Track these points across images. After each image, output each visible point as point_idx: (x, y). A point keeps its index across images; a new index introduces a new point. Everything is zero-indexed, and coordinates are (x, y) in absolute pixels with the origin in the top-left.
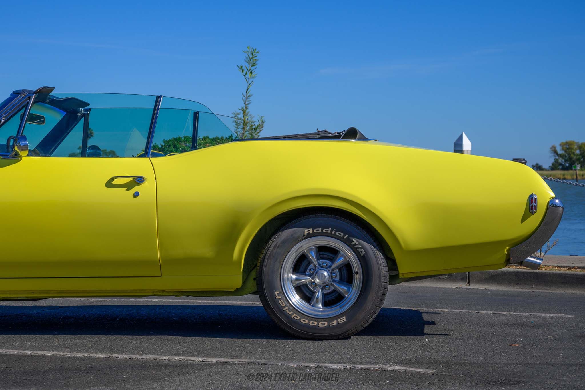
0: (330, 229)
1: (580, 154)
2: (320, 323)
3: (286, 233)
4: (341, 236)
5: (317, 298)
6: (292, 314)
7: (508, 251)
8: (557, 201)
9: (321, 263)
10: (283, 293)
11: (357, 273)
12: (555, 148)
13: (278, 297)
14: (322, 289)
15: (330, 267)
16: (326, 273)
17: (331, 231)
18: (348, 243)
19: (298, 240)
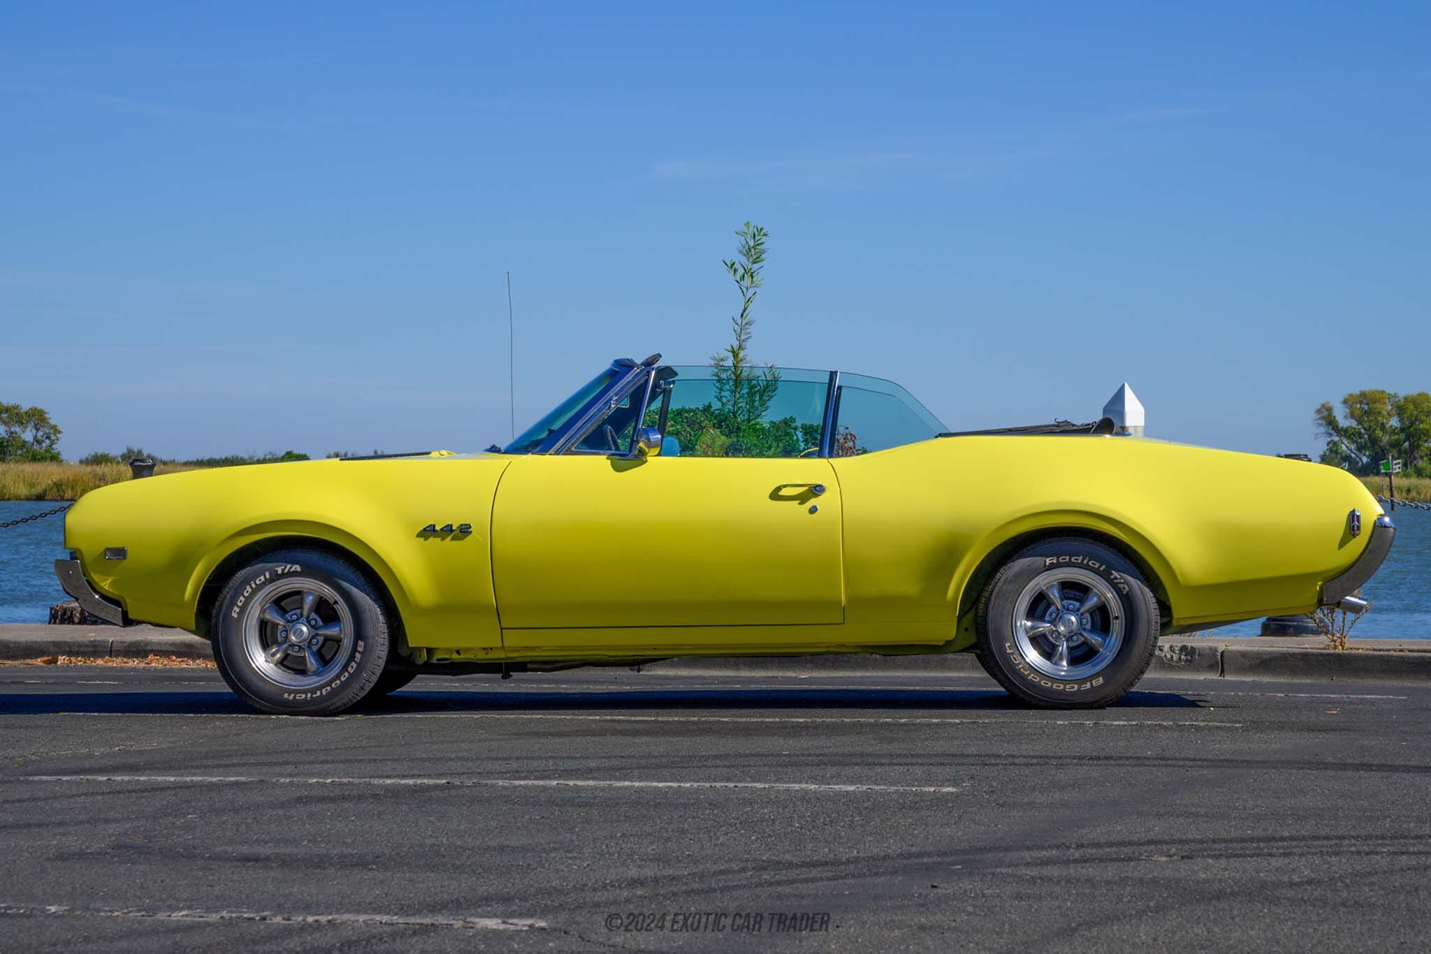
0: (1081, 557)
1: (1402, 430)
2: (1068, 686)
3: (1020, 564)
4: (1096, 567)
5: (1061, 654)
6: (1029, 675)
7: (1321, 587)
8: (1387, 519)
9: (1066, 605)
10: (1015, 646)
11: (1117, 618)
12: (1330, 410)
13: (1008, 651)
14: (1067, 641)
15: (1078, 610)
16: (1073, 619)
17: (1083, 560)
18: (1105, 576)
19: (1037, 573)
